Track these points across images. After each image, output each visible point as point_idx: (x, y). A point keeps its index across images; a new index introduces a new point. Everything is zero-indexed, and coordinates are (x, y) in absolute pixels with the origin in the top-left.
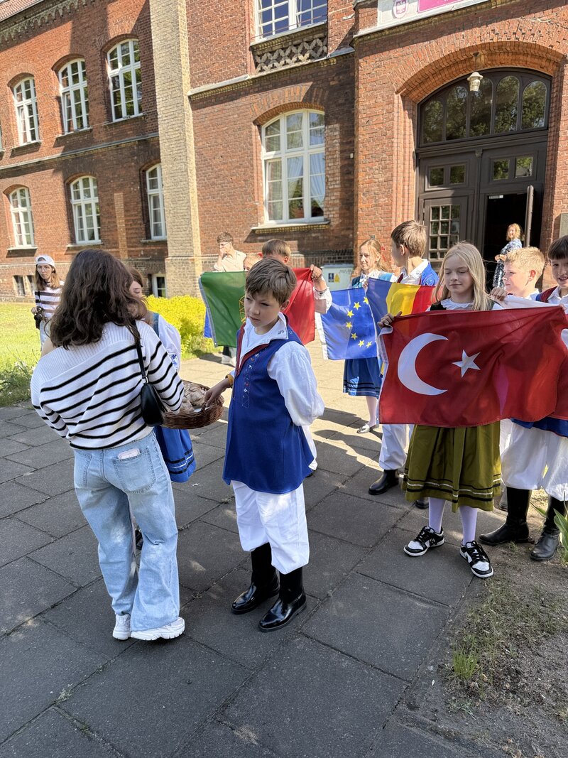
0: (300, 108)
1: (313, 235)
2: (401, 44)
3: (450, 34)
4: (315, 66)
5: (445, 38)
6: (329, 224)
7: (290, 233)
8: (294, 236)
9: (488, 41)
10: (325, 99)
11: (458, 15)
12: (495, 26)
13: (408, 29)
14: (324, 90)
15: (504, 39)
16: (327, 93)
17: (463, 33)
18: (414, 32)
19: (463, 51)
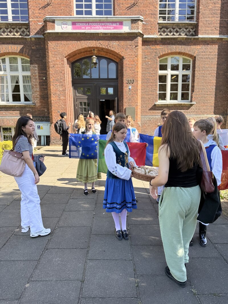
0: (17, 55)
1: (27, 109)
2: (66, 40)
3: (85, 40)
4: (24, 39)
5: (83, 42)
6: (35, 105)
7: (15, 108)
8: (17, 109)
9: (98, 46)
10: (30, 53)
11: (87, 35)
12: (100, 42)
13: (68, 35)
14: (29, 50)
15: (104, 47)
16: (31, 51)
17: (89, 41)
18: (71, 37)
19: (89, 48)
